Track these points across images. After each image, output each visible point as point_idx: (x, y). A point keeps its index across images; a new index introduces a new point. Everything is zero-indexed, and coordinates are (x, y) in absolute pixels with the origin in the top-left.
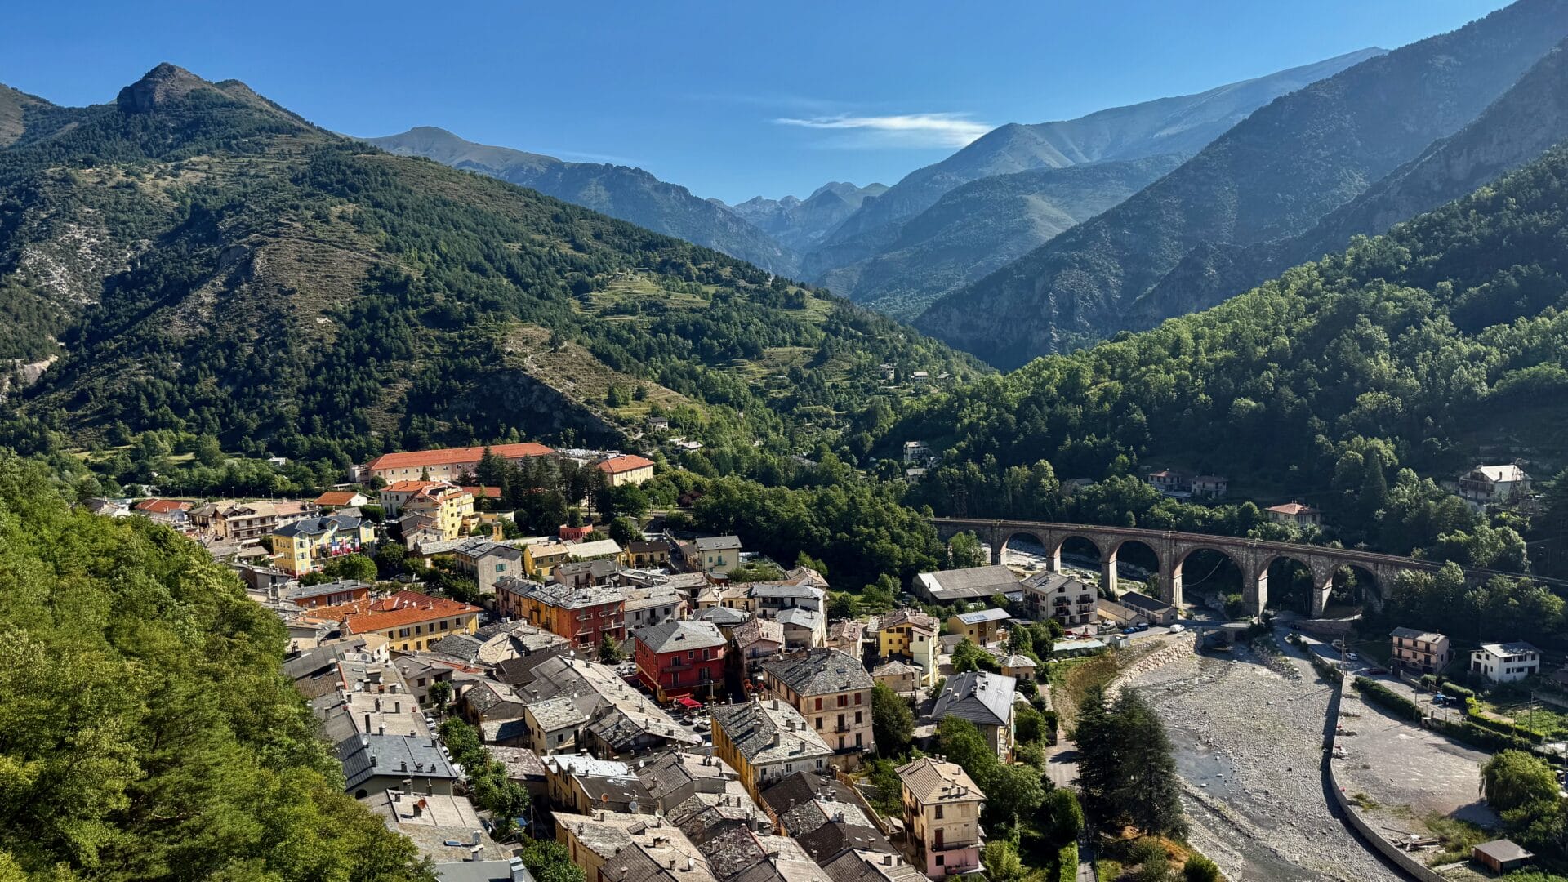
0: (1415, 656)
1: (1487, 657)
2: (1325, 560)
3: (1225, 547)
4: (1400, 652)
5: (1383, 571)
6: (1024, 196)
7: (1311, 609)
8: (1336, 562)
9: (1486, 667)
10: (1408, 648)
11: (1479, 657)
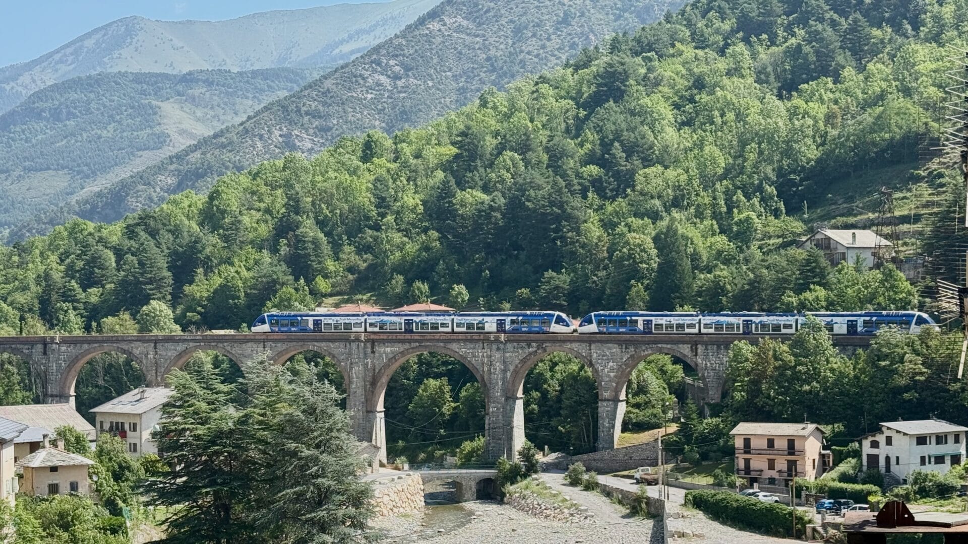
0: (771, 466)
1: (889, 441)
2: (615, 349)
3: (454, 346)
4: (747, 462)
5: (706, 356)
6: (154, 103)
7: (596, 438)
8: (632, 349)
9: (888, 459)
10: (760, 452)
11: (875, 445)
